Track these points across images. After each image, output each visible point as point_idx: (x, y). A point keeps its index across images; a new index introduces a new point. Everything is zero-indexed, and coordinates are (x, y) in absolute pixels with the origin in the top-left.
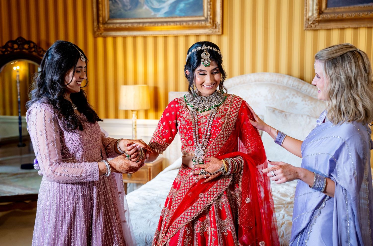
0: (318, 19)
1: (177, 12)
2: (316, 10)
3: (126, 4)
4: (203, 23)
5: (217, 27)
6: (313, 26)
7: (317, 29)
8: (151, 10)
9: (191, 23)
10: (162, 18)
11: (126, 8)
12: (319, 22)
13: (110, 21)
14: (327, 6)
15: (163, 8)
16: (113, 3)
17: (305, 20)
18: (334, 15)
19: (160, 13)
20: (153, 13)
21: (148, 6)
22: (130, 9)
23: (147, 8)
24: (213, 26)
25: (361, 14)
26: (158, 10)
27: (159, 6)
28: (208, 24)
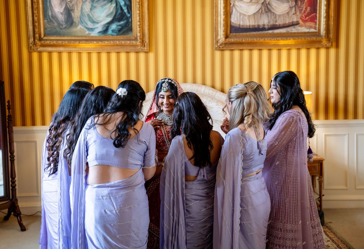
0: (225, 42)
1: (110, 32)
2: (223, 35)
3: (61, 23)
4: (134, 42)
5: (146, 46)
6: (221, 47)
7: (224, 49)
8: (85, 29)
9: (123, 42)
10: (96, 37)
11: (61, 27)
12: (225, 44)
13: (45, 38)
14: (231, 32)
15: (97, 28)
16: (48, 21)
17: (215, 42)
18: (236, 40)
19: (94, 32)
20: (87, 32)
21: (82, 25)
22: (65, 28)
23: (82, 27)
24: (143, 45)
25: (255, 39)
26: (92, 30)
27: (93, 26)
28: (138, 43)
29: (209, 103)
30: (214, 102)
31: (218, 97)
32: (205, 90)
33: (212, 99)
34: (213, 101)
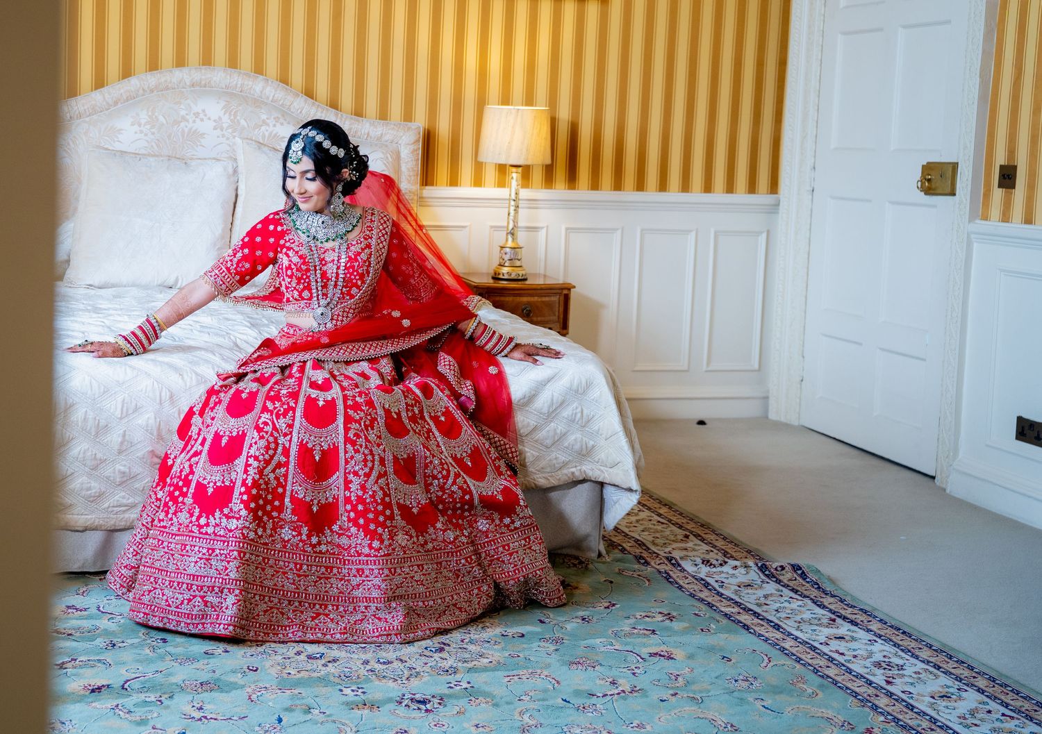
29: (275, 126)
30: (289, 123)
31: (299, 111)
32: (264, 88)
33: (283, 116)
34: (285, 120)
